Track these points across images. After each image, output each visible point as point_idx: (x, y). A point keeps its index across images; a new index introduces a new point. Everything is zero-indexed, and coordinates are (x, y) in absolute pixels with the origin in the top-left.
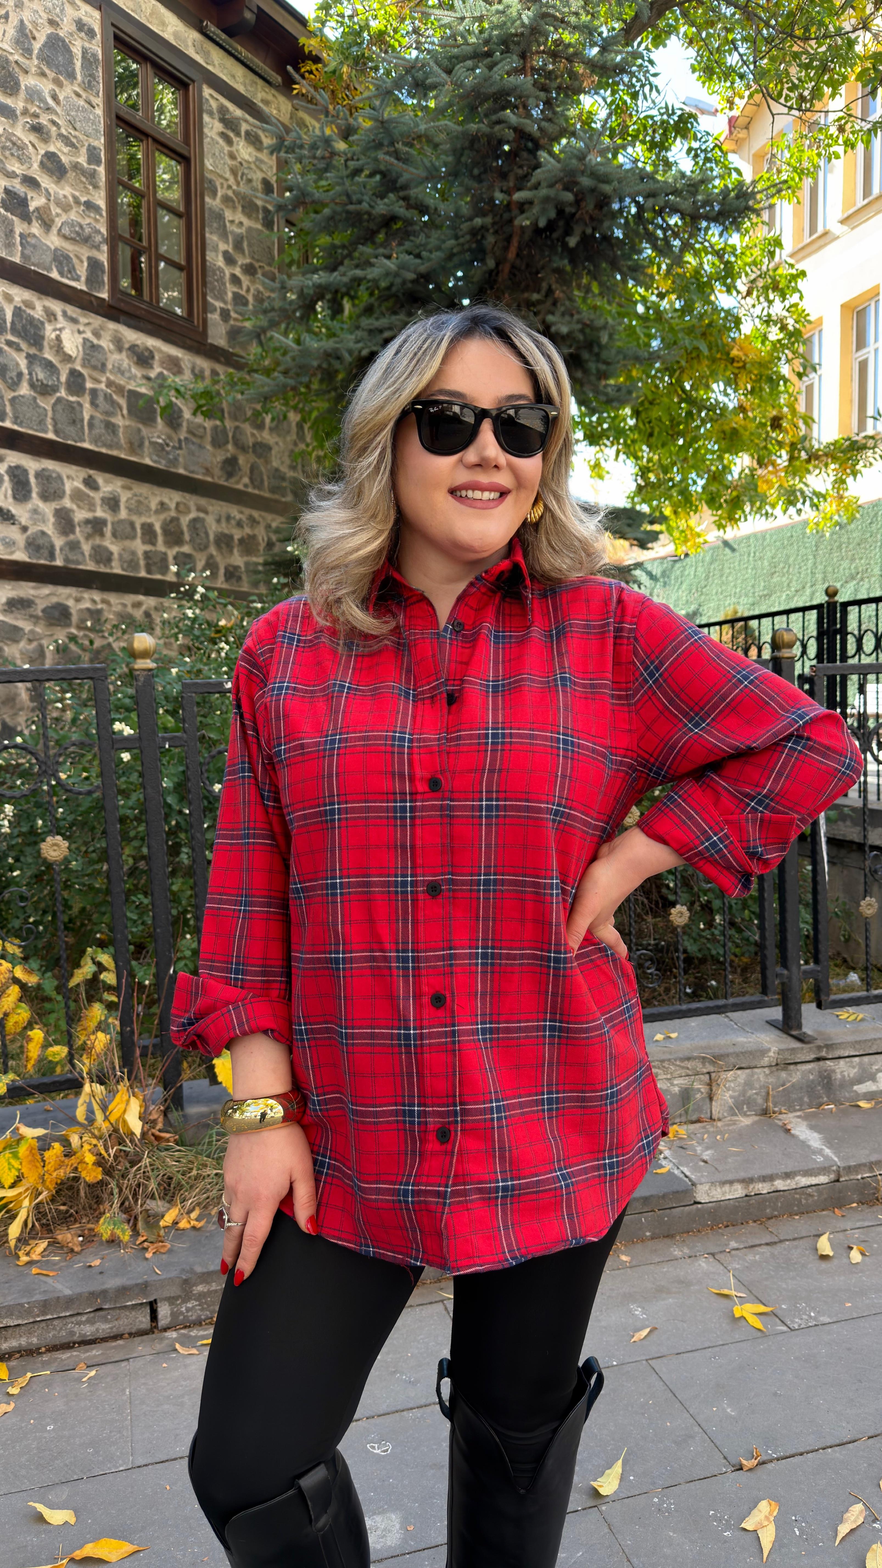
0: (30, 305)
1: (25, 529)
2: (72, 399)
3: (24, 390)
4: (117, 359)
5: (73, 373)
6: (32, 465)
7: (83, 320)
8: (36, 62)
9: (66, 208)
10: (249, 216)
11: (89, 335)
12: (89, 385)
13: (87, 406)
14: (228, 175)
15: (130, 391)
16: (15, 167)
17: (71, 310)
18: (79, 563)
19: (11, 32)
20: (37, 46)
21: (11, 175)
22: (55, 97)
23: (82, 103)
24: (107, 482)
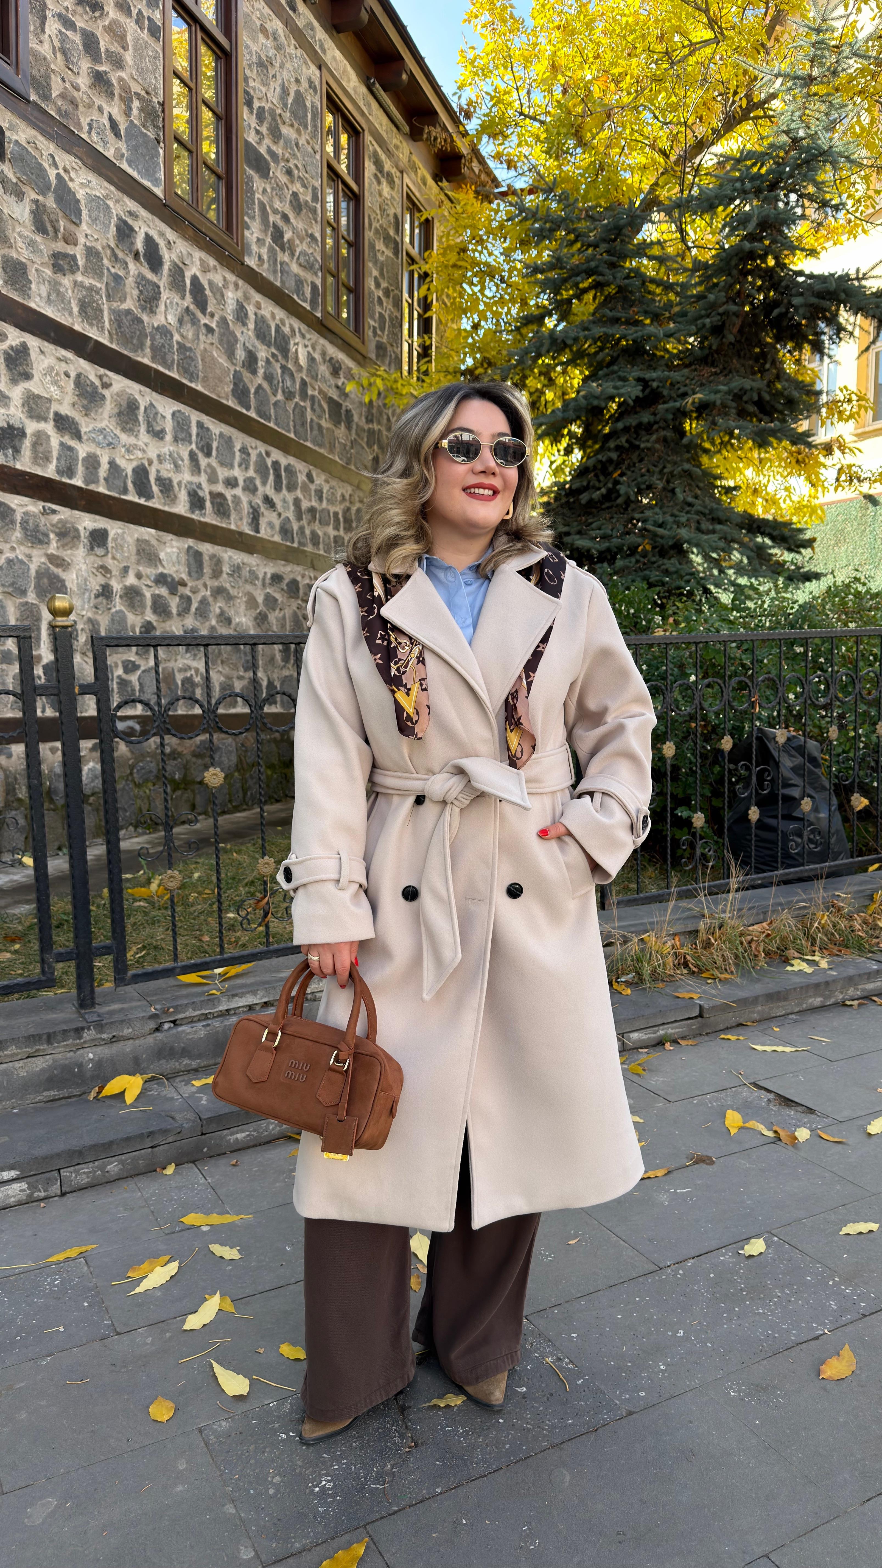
0: (282, 322)
1: (280, 515)
2: (302, 404)
3: (280, 396)
4: (324, 370)
5: (303, 381)
6: (284, 460)
7: (308, 336)
8: (288, 114)
9: (302, 240)
10: (387, 247)
11: (310, 349)
12: (310, 392)
13: (309, 410)
14: (378, 212)
15: (330, 398)
16: (277, 205)
17: (304, 328)
18: (304, 545)
19: (278, 89)
20: (290, 101)
21: (276, 211)
22: (297, 145)
23: (310, 149)
24: (318, 476)
